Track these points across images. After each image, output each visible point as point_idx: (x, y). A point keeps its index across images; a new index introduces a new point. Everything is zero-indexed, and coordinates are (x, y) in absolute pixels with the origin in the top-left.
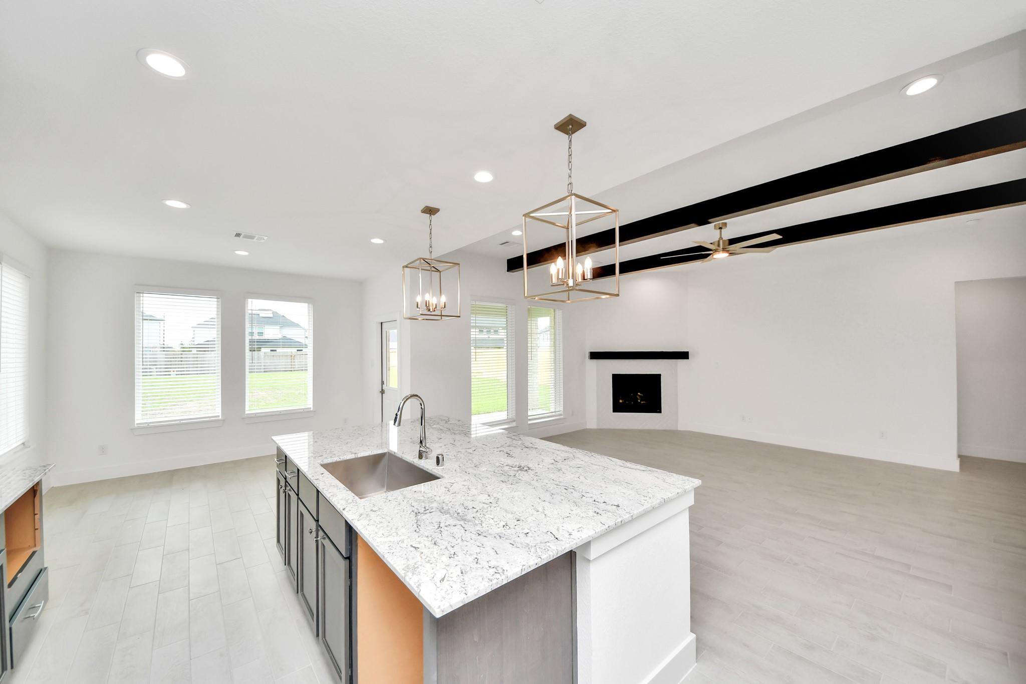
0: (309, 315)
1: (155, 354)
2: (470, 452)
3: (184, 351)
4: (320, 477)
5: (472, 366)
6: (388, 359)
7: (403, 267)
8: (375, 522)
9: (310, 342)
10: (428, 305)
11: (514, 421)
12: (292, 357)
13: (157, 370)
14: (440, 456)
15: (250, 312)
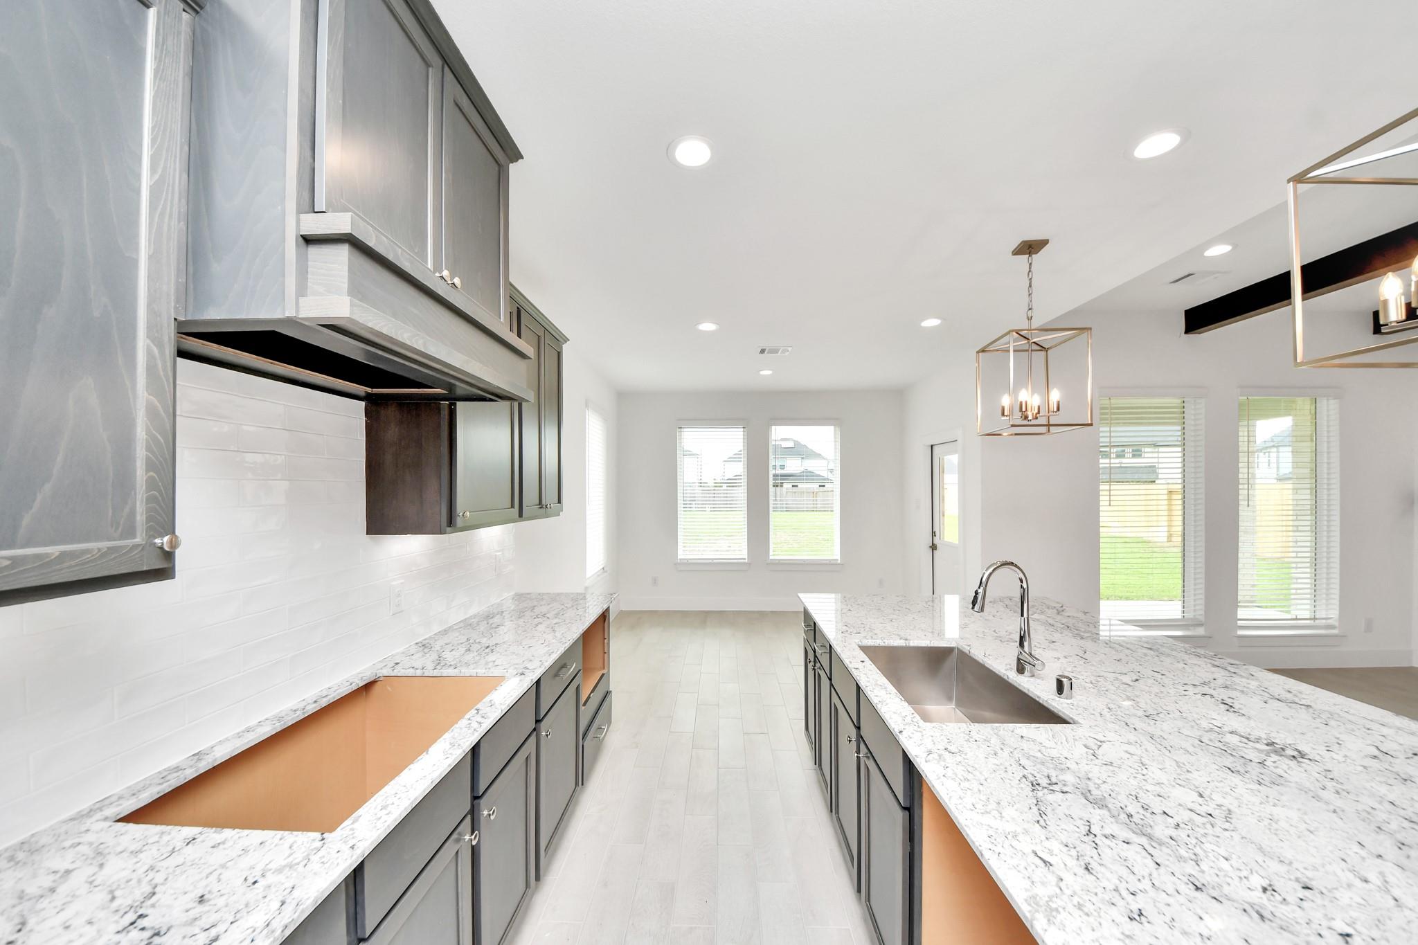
0: (835, 441)
1: (693, 490)
2: (1124, 681)
3: (716, 487)
4: (860, 665)
5: (1101, 514)
6: (942, 499)
7: (978, 352)
8: (956, 775)
9: (836, 477)
10: (1024, 410)
11: (1201, 625)
12: (815, 494)
13: (697, 506)
14: (1065, 680)
15: (774, 443)
